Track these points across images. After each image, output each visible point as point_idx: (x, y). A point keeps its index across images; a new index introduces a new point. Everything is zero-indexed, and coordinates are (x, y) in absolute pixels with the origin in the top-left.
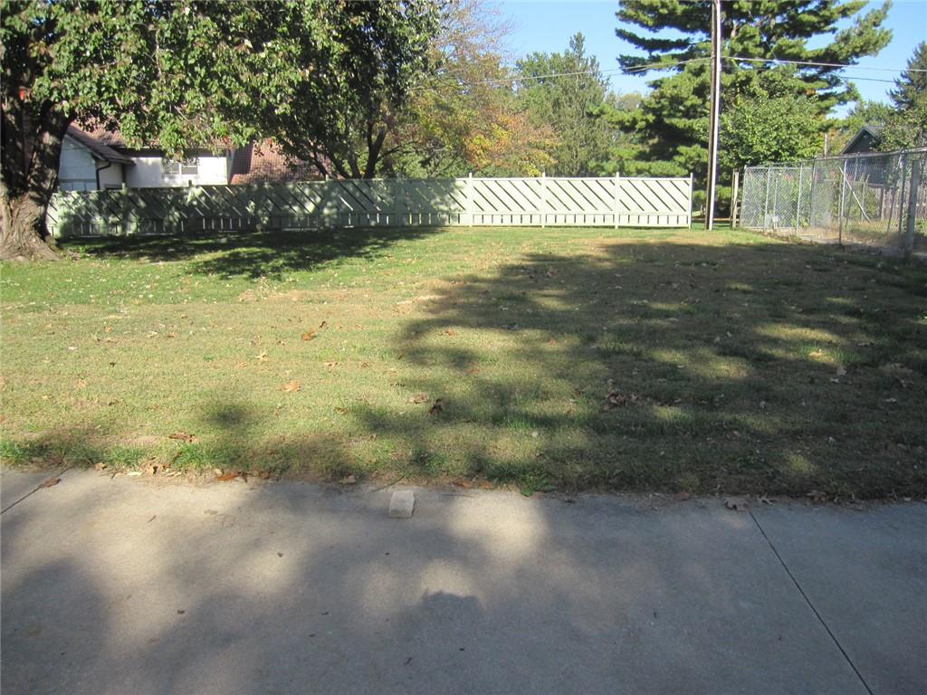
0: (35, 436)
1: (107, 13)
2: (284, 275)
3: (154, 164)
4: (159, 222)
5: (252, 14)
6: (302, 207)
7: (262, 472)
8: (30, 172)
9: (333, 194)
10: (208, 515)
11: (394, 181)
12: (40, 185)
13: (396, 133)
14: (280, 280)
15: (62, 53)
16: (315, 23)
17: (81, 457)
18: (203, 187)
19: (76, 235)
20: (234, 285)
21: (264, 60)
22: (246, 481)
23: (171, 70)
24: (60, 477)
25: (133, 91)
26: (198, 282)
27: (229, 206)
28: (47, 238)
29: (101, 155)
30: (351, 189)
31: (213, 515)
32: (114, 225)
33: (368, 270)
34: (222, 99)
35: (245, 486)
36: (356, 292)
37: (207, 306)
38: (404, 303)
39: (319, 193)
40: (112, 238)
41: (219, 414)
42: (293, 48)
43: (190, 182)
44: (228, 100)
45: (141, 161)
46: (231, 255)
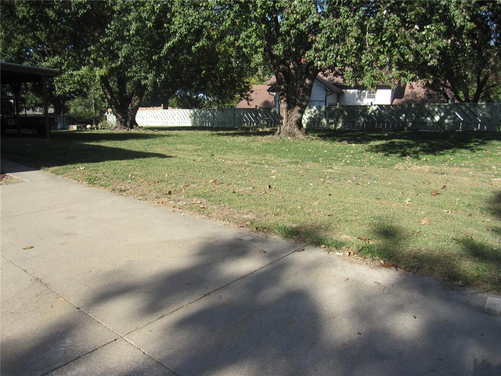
0: (294, 225)
1: (344, 17)
2: (421, 156)
3: (354, 93)
4: (354, 123)
5: (420, 11)
6: (433, 118)
7: (406, 267)
8: (298, 97)
9: (453, 111)
10: (376, 284)
11: (492, 105)
12: (301, 103)
13: (497, 75)
14: (418, 159)
15: (322, 38)
16: (457, 12)
17: (314, 240)
18: (379, 105)
19: (314, 128)
20: (392, 160)
21: (424, 35)
22: (397, 270)
23: (373, 44)
24: (304, 248)
25: (354, 57)
26: (372, 156)
27: (391, 116)
28: (301, 129)
29: (329, 88)
30: (464, 108)
31: (378, 286)
32: (332, 123)
33: (472, 158)
34: (398, 58)
35: (396, 273)
36: (465, 170)
37: (377, 170)
38: (495, 179)
39: (444, 111)
40: (330, 130)
41: (384, 230)
42: (442, 28)
43: (372, 103)
44: (401, 58)
45: (347, 92)
46: (390, 143)
